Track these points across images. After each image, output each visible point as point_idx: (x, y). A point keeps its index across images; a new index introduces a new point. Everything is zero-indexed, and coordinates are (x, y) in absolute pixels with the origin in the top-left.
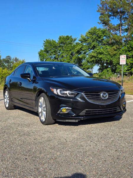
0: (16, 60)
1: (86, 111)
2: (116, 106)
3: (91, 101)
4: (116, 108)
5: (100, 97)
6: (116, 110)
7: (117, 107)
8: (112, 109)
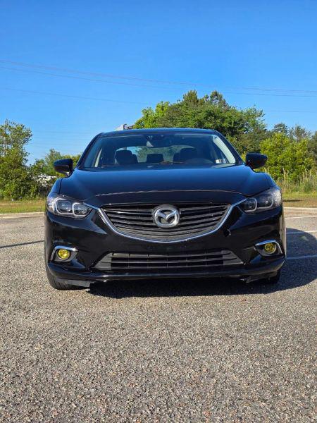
0: (299, 132)
1: (113, 259)
2: (220, 250)
3: (125, 231)
4: (221, 256)
5: (152, 221)
6: (222, 262)
7: (222, 252)
8: (203, 257)
